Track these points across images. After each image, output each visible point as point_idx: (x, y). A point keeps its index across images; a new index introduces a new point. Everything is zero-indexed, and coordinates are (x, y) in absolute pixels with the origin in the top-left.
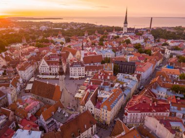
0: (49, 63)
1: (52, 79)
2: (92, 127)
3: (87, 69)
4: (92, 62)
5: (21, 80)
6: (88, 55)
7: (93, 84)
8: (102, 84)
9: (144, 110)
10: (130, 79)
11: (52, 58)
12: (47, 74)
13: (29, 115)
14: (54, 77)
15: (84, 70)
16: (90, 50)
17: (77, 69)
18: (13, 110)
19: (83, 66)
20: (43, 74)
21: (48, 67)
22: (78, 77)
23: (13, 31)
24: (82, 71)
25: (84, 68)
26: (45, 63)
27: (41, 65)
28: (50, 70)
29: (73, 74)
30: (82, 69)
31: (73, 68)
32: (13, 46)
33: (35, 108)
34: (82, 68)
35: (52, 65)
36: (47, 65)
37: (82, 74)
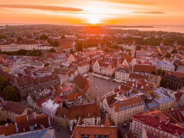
0: (100, 65)
1: (99, 78)
2: (96, 118)
3: (131, 76)
4: (142, 72)
5: (76, 73)
6: (142, 64)
7: (121, 88)
8: (130, 91)
9: (149, 123)
10: (167, 95)
11: (105, 61)
12: (98, 74)
13: (62, 94)
14: (101, 76)
15: (128, 76)
16: (148, 60)
17: (122, 74)
18: (56, 89)
19: (127, 72)
20: (95, 73)
21: (99, 68)
22: (120, 81)
23: (100, 37)
24: (126, 77)
25: (129, 75)
26: (98, 64)
27: (95, 65)
28: (101, 70)
29: (118, 78)
30: (127, 76)
31: (118, 73)
32: (89, 48)
33: (68, 92)
34: (126, 74)
35: (103, 66)
36: (99, 66)
37: (125, 80)
